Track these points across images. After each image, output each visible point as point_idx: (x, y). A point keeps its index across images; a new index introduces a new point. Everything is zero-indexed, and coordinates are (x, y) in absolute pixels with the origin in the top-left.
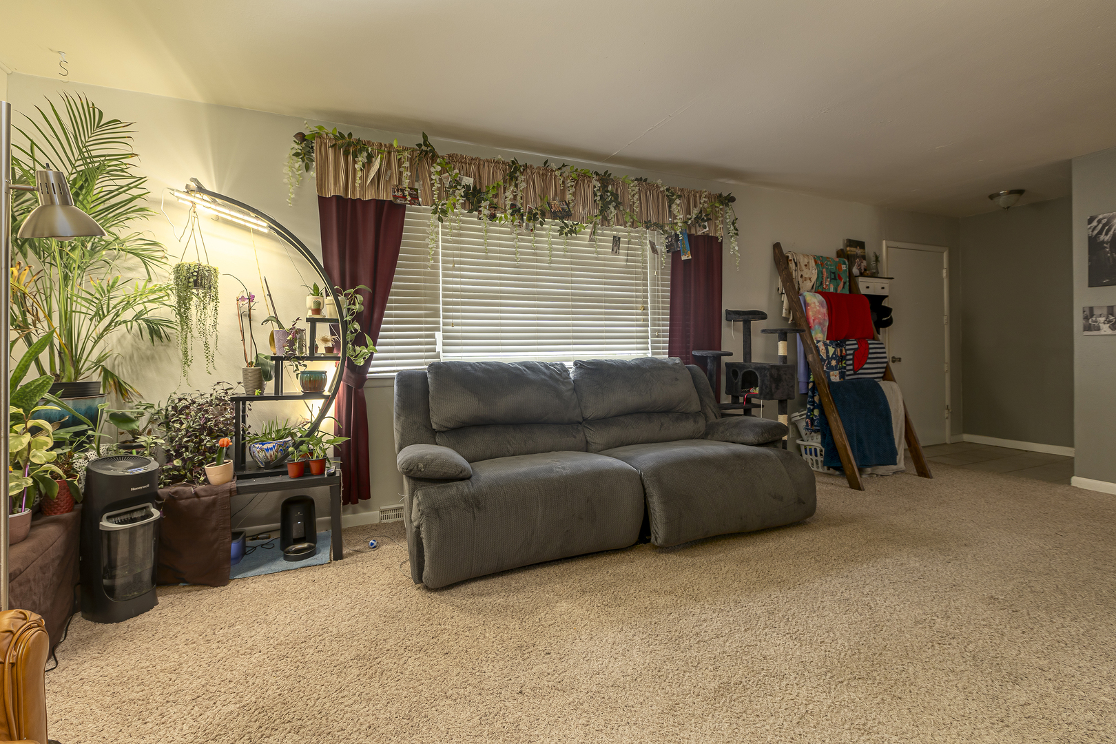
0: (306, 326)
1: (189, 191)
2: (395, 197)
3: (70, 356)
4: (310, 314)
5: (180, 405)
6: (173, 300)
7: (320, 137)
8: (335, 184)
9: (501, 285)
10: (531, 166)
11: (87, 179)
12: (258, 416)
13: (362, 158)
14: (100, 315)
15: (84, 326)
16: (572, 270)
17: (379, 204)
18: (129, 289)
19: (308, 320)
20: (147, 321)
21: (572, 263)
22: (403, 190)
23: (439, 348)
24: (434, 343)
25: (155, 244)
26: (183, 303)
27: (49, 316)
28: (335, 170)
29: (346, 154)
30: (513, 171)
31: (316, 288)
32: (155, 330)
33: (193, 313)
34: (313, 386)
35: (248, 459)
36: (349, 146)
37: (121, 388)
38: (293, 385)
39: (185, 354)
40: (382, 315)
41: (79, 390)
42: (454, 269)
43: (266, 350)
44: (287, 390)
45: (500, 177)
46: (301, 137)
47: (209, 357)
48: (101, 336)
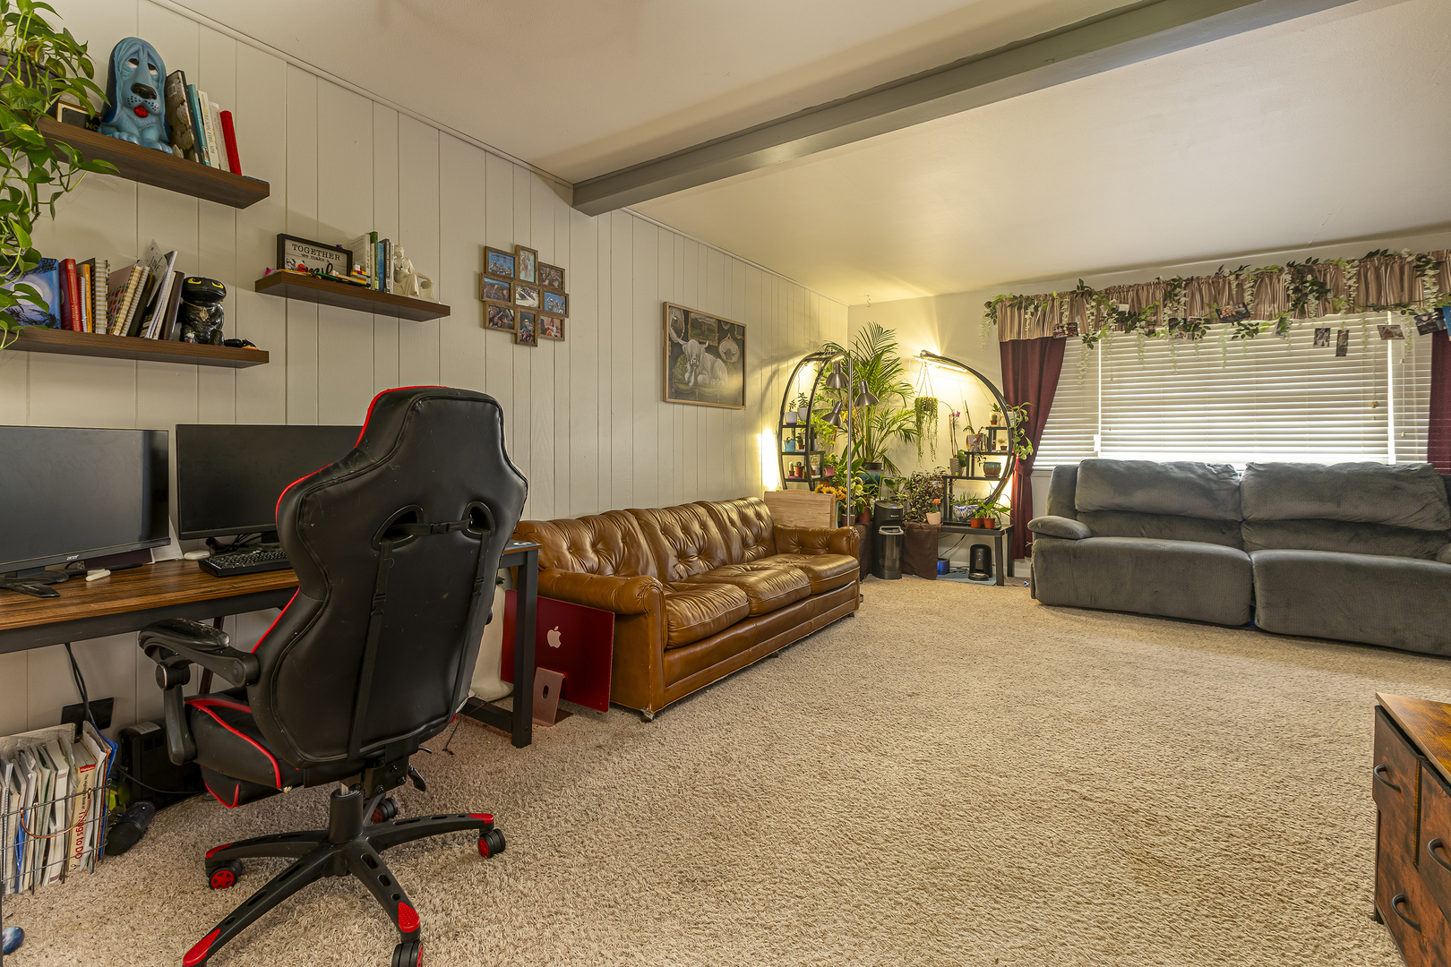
0: (986, 432)
1: (921, 356)
2: (1056, 334)
3: (870, 449)
4: (989, 424)
5: (917, 479)
6: (914, 419)
7: (1002, 301)
8: (1011, 332)
9: (1164, 392)
10: (1198, 278)
11: (878, 357)
12: (960, 489)
13: (1031, 309)
14: (882, 428)
15: (876, 434)
16: (1257, 370)
17: (1043, 340)
18: (894, 414)
19: (987, 428)
20: (903, 430)
21: (1257, 363)
22: (1062, 327)
23: (1097, 447)
24: (1093, 444)
25: (908, 385)
26: (919, 423)
27: (862, 430)
28: (1011, 322)
29: (1019, 309)
30: (1171, 289)
31: (995, 406)
32: (907, 435)
33: (925, 426)
34: (992, 472)
35: (954, 517)
36: (1020, 303)
37: (891, 466)
38: (980, 472)
39: (920, 449)
40: (1045, 422)
41: (875, 467)
42: (1112, 382)
43: (963, 447)
44: (976, 475)
45: (1159, 295)
46: (989, 304)
47: (933, 451)
48: (882, 439)
